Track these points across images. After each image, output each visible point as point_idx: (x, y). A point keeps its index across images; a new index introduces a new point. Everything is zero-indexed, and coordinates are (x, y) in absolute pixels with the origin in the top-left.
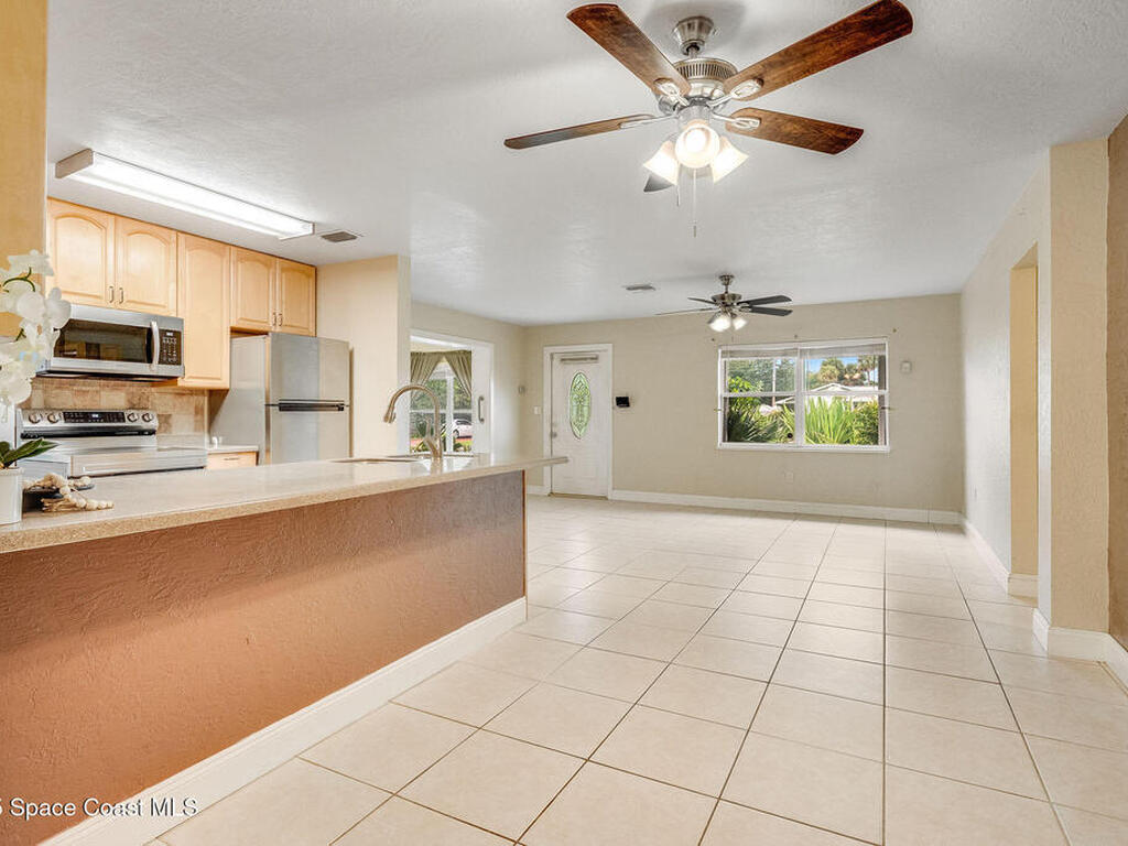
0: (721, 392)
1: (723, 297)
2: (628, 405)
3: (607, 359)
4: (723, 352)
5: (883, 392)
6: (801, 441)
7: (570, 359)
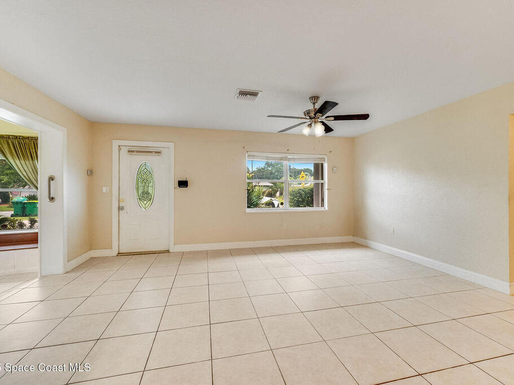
3: (169, 154)
4: (249, 156)
6: (288, 206)
7: (137, 152)
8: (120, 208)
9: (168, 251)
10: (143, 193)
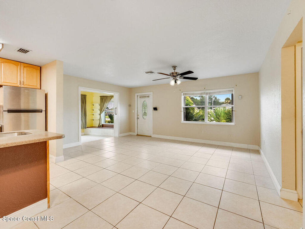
0: (183, 106)
1: (173, 73)
2: (157, 110)
3: (151, 97)
4: (183, 94)
5: (233, 106)
6: (207, 121)
7: (142, 97)
8: (138, 118)
9: (151, 136)
10: (144, 112)
